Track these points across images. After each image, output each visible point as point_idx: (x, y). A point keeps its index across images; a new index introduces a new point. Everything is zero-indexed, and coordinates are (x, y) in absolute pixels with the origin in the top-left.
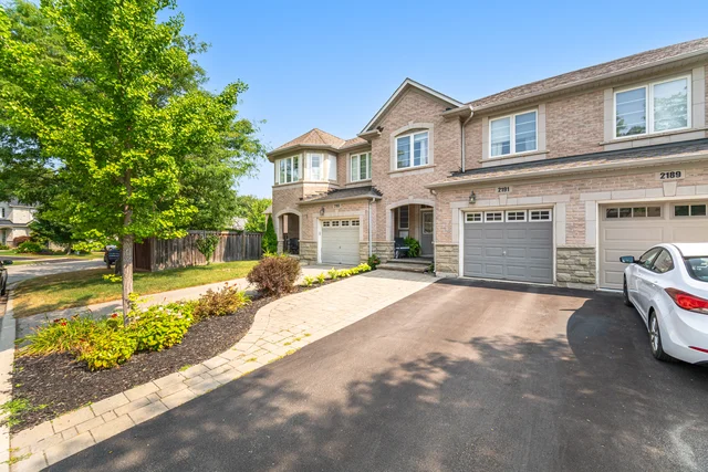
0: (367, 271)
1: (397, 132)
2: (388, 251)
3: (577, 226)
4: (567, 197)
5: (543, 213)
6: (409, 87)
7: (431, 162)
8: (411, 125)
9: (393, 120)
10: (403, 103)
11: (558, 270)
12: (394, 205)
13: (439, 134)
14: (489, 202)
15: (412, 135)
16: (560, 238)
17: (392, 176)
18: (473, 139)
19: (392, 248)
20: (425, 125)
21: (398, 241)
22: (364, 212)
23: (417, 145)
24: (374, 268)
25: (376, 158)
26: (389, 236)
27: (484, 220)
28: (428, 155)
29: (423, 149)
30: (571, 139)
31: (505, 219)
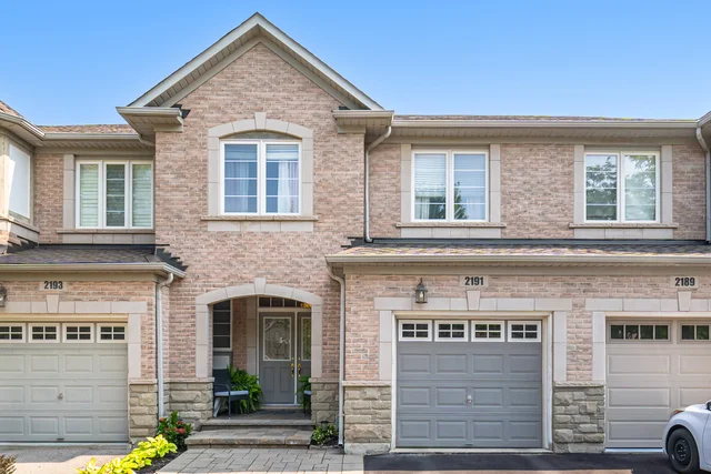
0: (170, 456)
1: (228, 129)
2: (199, 407)
3: (580, 352)
4: (567, 303)
5: (524, 329)
6: (258, 35)
7: (305, 209)
8: (261, 121)
9: (216, 99)
10: (239, 67)
11: (556, 424)
12: (219, 295)
13: (325, 160)
14: (450, 302)
15: (262, 145)
16: (557, 369)
17: (212, 228)
18: (384, 179)
19: (210, 394)
20: (293, 129)
21: (222, 378)
22: (137, 308)
23: (273, 168)
24: (182, 448)
25: (169, 177)
26: (202, 364)
27: (433, 335)
28: (297, 195)
29: (283, 178)
30: (534, 211)
31: (470, 336)
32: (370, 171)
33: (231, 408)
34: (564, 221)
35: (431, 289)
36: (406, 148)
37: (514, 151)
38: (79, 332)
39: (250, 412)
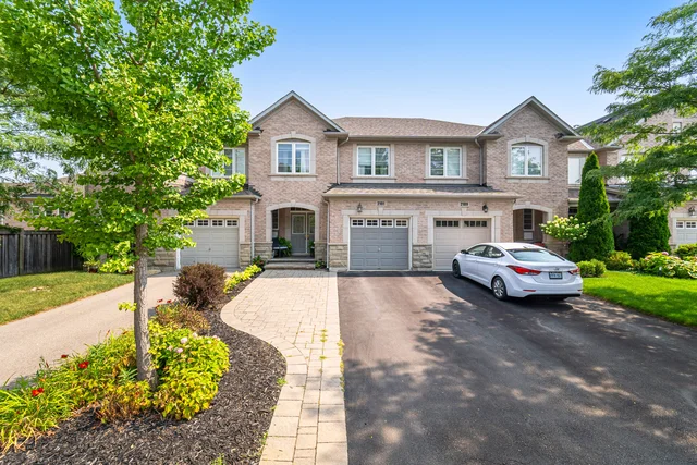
0: (259, 273)
1: (280, 137)
2: (267, 254)
3: (423, 232)
4: (418, 212)
5: (402, 222)
6: (293, 99)
7: (312, 171)
8: (294, 135)
9: (277, 125)
10: (284, 112)
11: (413, 260)
12: (275, 207)
13: (320, 151)
14: (371, 212)
15: (294, 144)
16: (414, 239)
17: (273, 179)
18: (345, 158)
19: (271, 248)
20: (307, 138)
21: (276, 242)
22: (243, 213)
23: (298, 154)
24: (264, 270)
25: (254, 158)
26: (269, 236)
27: (365, 225)
28: (309, 164)
29: (303, 159)
30: (409, 172)
31: (379, 225)
32: (340, 155)
33: (279, 254)
34: (421, 176)
35: (364, 207)
36: (354, 145)
37: (401, 147)
38: (218, 223)
39: (287, 256)
